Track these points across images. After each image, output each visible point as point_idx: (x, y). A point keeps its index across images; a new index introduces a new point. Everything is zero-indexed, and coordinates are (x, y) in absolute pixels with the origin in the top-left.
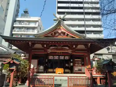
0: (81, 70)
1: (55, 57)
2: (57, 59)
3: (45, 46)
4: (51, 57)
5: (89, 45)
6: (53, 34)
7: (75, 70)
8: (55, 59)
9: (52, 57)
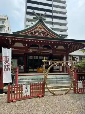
0: (59, 69)
1: (34, 57)
2: (36, 59)
3: (27, 45)
4: (30, 57)
5: (69, 46)
6: (33, 33)
7: (54, 69)
8: (35, 59)
9: (32, 57)
